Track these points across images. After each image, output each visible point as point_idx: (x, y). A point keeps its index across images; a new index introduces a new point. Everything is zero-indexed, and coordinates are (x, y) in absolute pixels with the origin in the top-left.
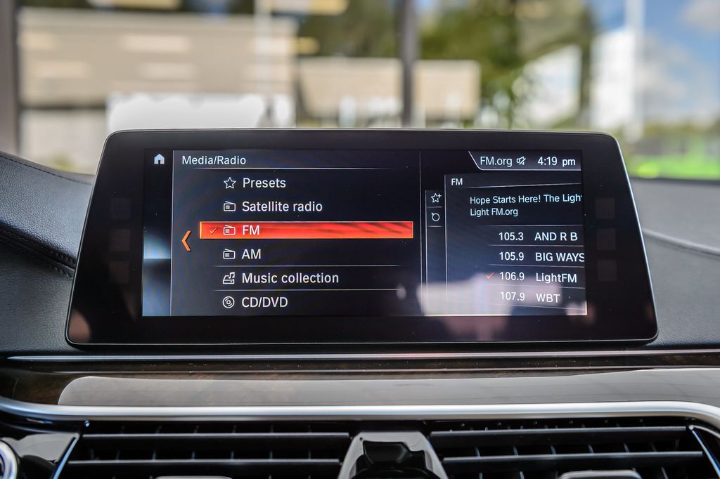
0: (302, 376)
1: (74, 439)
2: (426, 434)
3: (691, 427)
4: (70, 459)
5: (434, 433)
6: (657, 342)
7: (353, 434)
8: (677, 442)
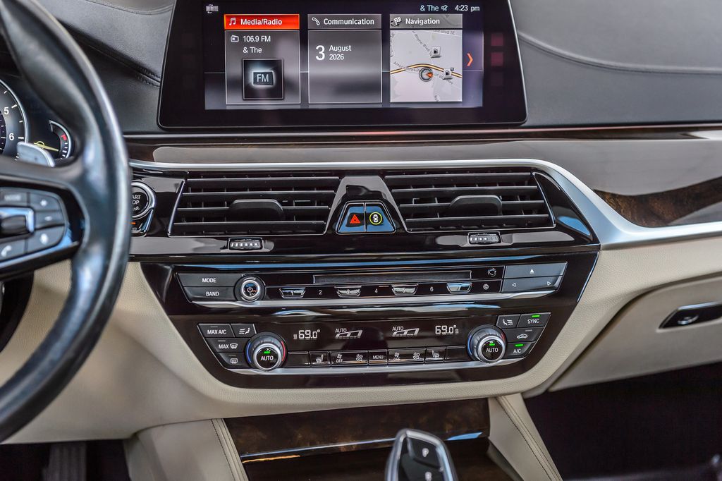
0: (310, 146)
1: (183, 182)
2: (383, 177)
3: (534, 174)
4: (183, 192)
5: (386, 177)
6: (526, 124)
7: (341, 178)
8: (526, 182)
